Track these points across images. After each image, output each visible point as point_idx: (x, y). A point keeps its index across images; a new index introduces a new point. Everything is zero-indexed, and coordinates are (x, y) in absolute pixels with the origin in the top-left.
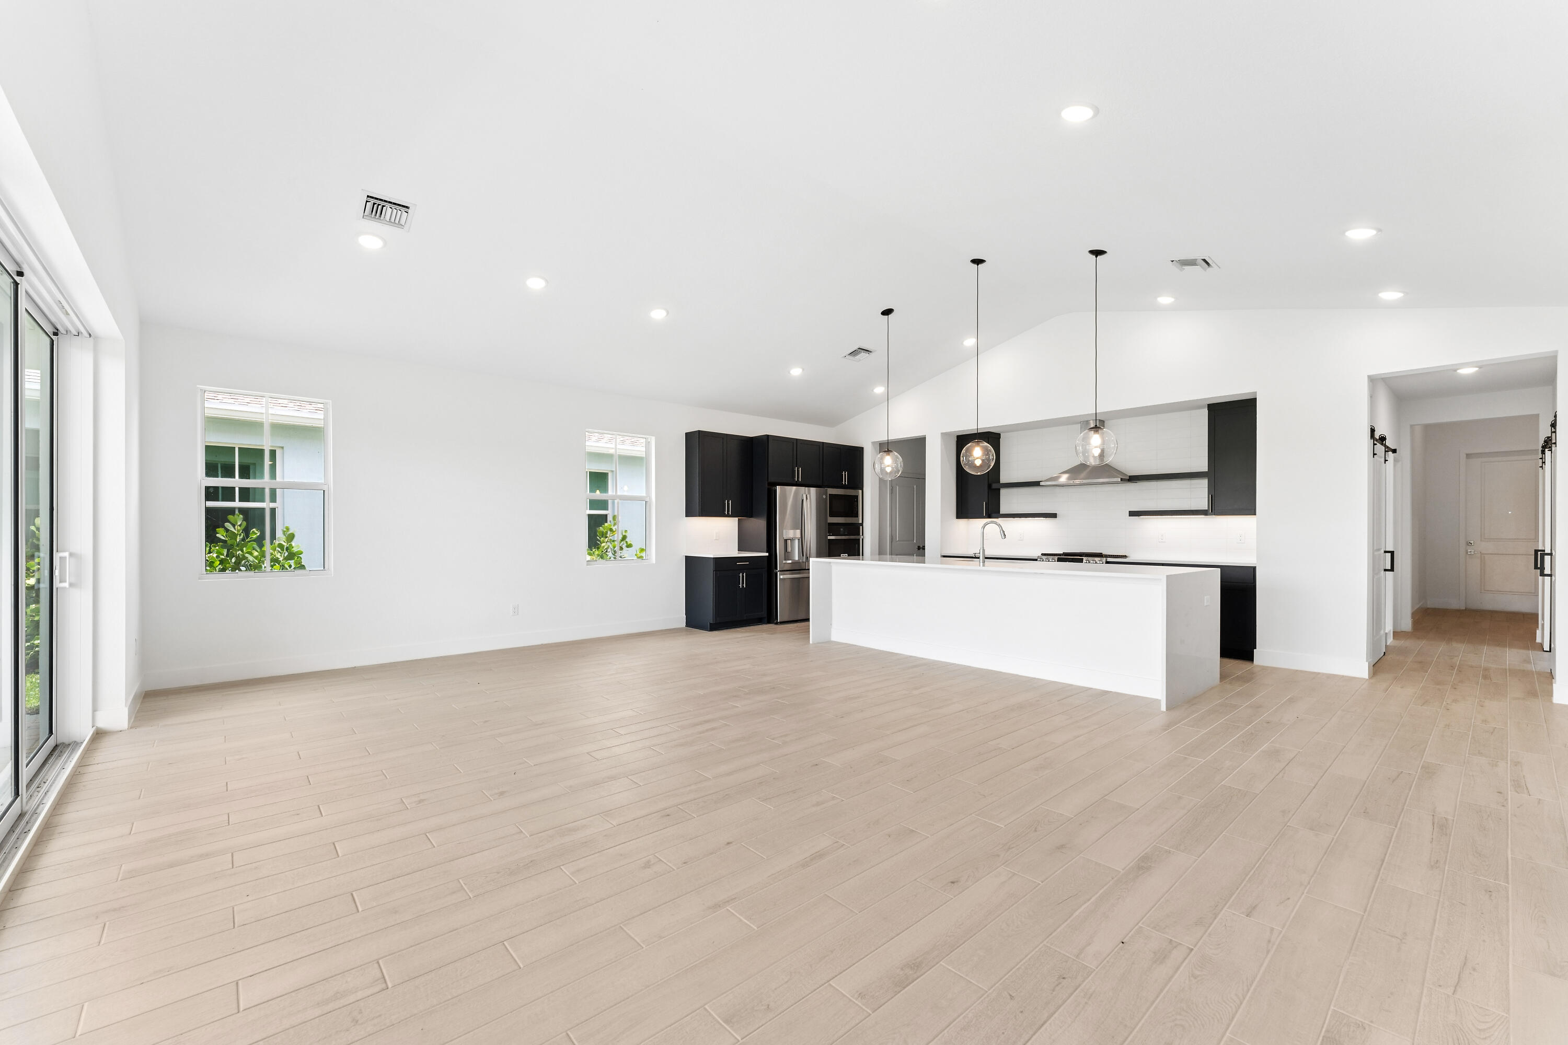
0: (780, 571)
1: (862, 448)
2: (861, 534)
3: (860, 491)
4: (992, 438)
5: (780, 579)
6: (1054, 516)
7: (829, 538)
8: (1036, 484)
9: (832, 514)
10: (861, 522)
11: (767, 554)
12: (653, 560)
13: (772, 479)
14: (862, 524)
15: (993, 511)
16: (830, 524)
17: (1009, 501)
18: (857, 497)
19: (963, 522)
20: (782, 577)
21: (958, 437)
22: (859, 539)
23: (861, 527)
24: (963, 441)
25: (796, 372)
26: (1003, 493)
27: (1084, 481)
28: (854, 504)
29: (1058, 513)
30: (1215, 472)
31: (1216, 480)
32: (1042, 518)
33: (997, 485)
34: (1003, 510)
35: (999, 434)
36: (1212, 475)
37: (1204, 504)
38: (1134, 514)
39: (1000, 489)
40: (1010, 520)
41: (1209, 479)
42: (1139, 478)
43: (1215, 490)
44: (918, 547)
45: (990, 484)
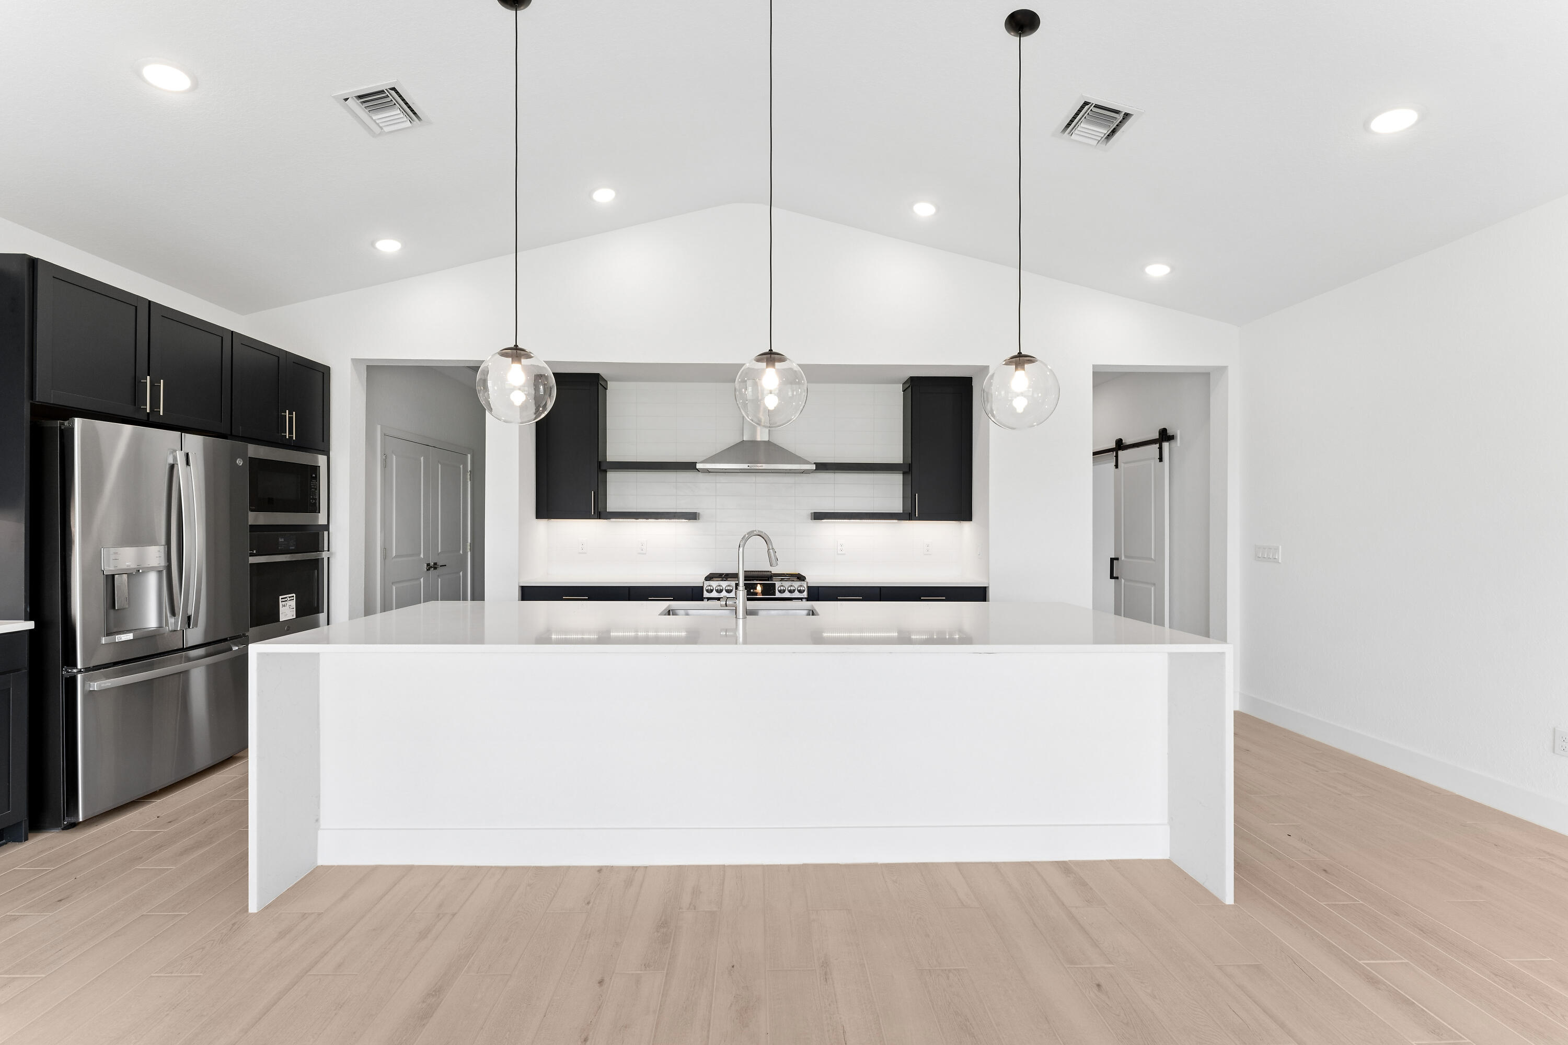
0: (87, 670)
1: (323, 373)
2: (326, 548)
3: (324, 459)
5: (89, 694)
6: (692, 516)
7: (253, 560)
8: (690, 466)
9: (260, 503)
10: (322, 520)
11: (30, 625)
13: (47, 394)
14: (326, 527)
16: (254, 528)
17: (620, 490)
18: (315, 469)
19: (543, 523)
20: (95, 686)
22: (320, 561)
23: (326, 533)
25: (165, 77)
26: (613, 477)
27: (765, 466)
28: (310, 483)
29: (701, 513)
30: (910, 466)
31: (911, 475)
32: (676, 519)
33: (599, 464)
34: (612, 506)
35: (606, 381)
36: (907, 470)
37: (898, 507)
38: (818, 516)
39: (605, 471)
40: (625, 522)
41: (904, 473)
42: (822, 467)
43: (912, 490)
44: (428, 565)
45: (600, 462)
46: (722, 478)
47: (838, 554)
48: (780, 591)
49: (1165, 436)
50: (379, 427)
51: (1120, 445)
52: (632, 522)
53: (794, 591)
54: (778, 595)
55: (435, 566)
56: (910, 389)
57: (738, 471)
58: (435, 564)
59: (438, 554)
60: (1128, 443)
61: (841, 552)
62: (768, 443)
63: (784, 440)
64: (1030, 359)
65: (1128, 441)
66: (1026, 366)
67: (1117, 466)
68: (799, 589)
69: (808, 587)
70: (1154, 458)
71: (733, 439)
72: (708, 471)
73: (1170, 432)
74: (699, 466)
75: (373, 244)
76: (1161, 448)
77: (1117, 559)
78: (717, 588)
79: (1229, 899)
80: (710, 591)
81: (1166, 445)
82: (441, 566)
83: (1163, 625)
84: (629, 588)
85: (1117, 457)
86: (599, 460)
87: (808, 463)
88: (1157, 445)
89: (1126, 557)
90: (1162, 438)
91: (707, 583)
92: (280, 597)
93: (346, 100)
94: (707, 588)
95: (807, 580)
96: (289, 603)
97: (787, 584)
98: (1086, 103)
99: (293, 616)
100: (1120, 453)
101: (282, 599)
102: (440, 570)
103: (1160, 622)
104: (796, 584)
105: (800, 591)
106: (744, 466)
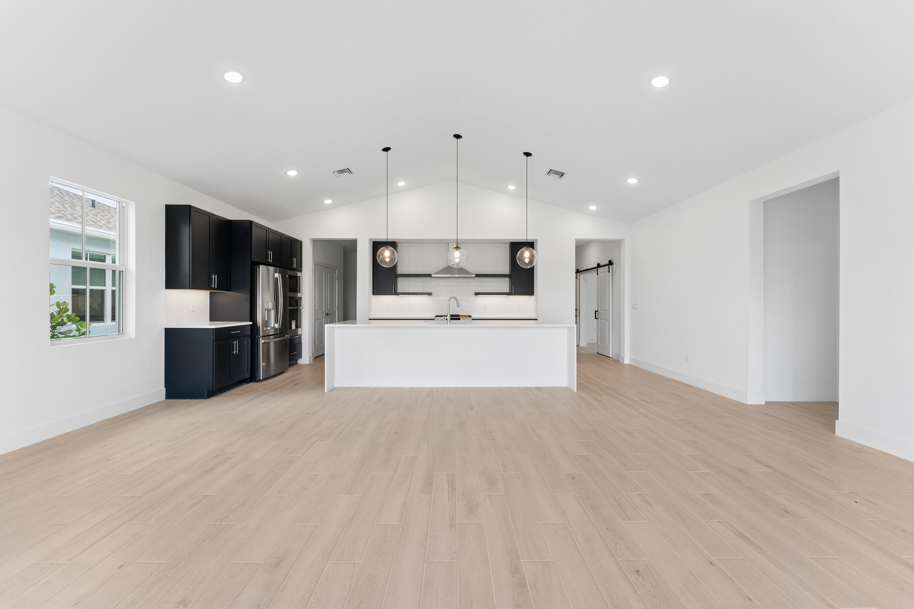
0: (262, 336)
1: (300, 243)
3: (300, 273)
4: (393, 244)
5: (263, 343)
6: (430, 294)
8: (430, 276)
10: (300, 295)
11: (251, 323)
12: (133, 335)
13: (254, 259)
14: (301, 298)
15: (393, 291)
17: (402, 284)
18: (299, 278)
20: (264, 341)
21: (373, 242)
23: (300, 300)
24: (377, 246)
25: (292, 173)
26: (400, 281)
27: (457, 276)
28: (298, 282)
29: (432, 292)
31: (513, 278)
32: (423, 295)
33: (396, 275)
34: (399, 290)
35: (398, 244)
36: (511, 276)
37: (507, 290)
38: (477, 294)
39: (397, 277)
40: (405, 296)
41: (510, 278)
42: (478, 276)
43: (512, 283)
44: (326, 314)
46: (441, 280)
47: (485, 308)
51: (599, 266)
52: (407, 296)
55: (328, 314)
56: (511, 246)
57: (447, 277)
59: (328, 310)
65: (601, 264)
67: (597, 274)
70: (607, 271)
71: (443, 267)
72: (436, 277)
73: (612, 262)
74: (433, 276)
76: (609, 268)
77: (598, 311)
79: (575, 390)
81: (611, 266)
85: (597, 270)
86: (395, 273)
87: (473, 274)
88: (609, 266)
89: (600, 310)
90: (610, 264)
91: (436, 318)
92: (292, 321)
93: (334, 172)
95: (473, 317)
96: (294, 323)
97: (464, 318)
98: (551, 170)
99: (295, 328)
100: (598, 268)
102: (329, 316)
104: (468, 318)
106: (449, 276)
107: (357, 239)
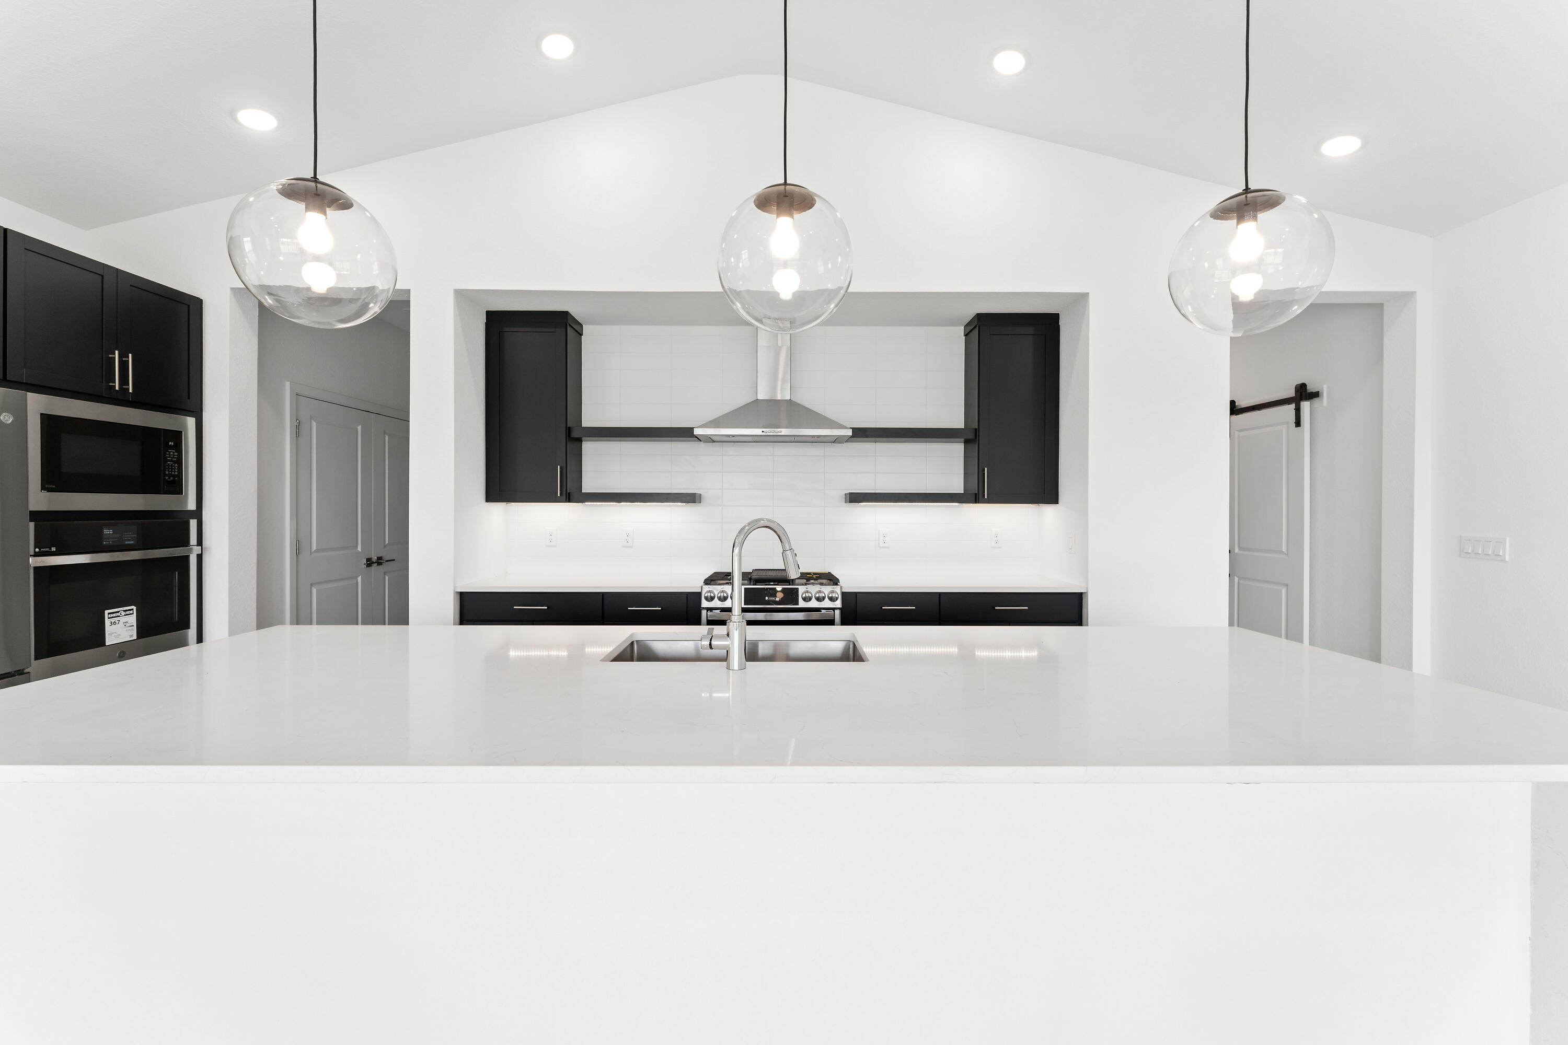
1: (190, 306)
2: (193, 539)
3: (191, 422)
6: (691, 498)
7: (42, 562)
8: (685, 433)
9: (64, 481)
10: (192, 506)
14: (198, 513)
16: (43, 515)
17: (604, 464)
18: (176, 437)
19: (498, 508)
21: (487, 314)
22: (186, 559)
23: (193, 523)
24: (501, 325)
26: (589, 448)
27: (784, 431)
28: (165, 454)
29: (701, 492)
30: (976, 431)
31: (977, 444)
32: (669, 502)
33: (569, 430)
34: (588, 486)
35: (581, 325)
36: (971, 436)
37: (958, 486)
38: (855, 498)
39: (580, 440)
40: (604, 505)
41: (966, 442)
42: (861, 434)
44: (369, 560)
45: (569, 428)
46: (731, 450)
47: (880, 547)
48: (805, 599)
49: (1303, 393)
50: (288, 384)
51: (1233, 408)
52: (613, 505)
53: (824, 598)
54: (802, 604)
55: (380, 561)
56: (976, 332)
57: (750, 439)
58: (380, 558)
59: (385, 546)
60: (1243, 406)
61: (884, 545)
62: (790, 402)
63: (809, 399)
64: (1269, 200)
66: (1261, 216)
68: (830, 595)
69: (843, 594)
70: (1288, 423)
71: (743, 399)
72: (710, 440)
73: (1311, 388)
74: (698, 433)
75: (233, 114)
76: (1298, 410)
78: (719, 595)
80: (711, 599)
82: (386, 561)
83: (1300, 639)
84: (603, 594)
86: (568, 426)
87: (842, 428)
88: (1293, 406)
89: (1240, 548)
90: (1301, 395)
91: (706, 588)
92: (107, 612)
94: (706, 595)
95: (841, 583)
96: (123, 619)
97: (813, 589)
99: (131, 636)
101: (109, 614)
102: (386, 567)
103: (1294, 635)
104: (827, 590)
105: (832, 599)
106: (758, 432)
107: (408, 291)
